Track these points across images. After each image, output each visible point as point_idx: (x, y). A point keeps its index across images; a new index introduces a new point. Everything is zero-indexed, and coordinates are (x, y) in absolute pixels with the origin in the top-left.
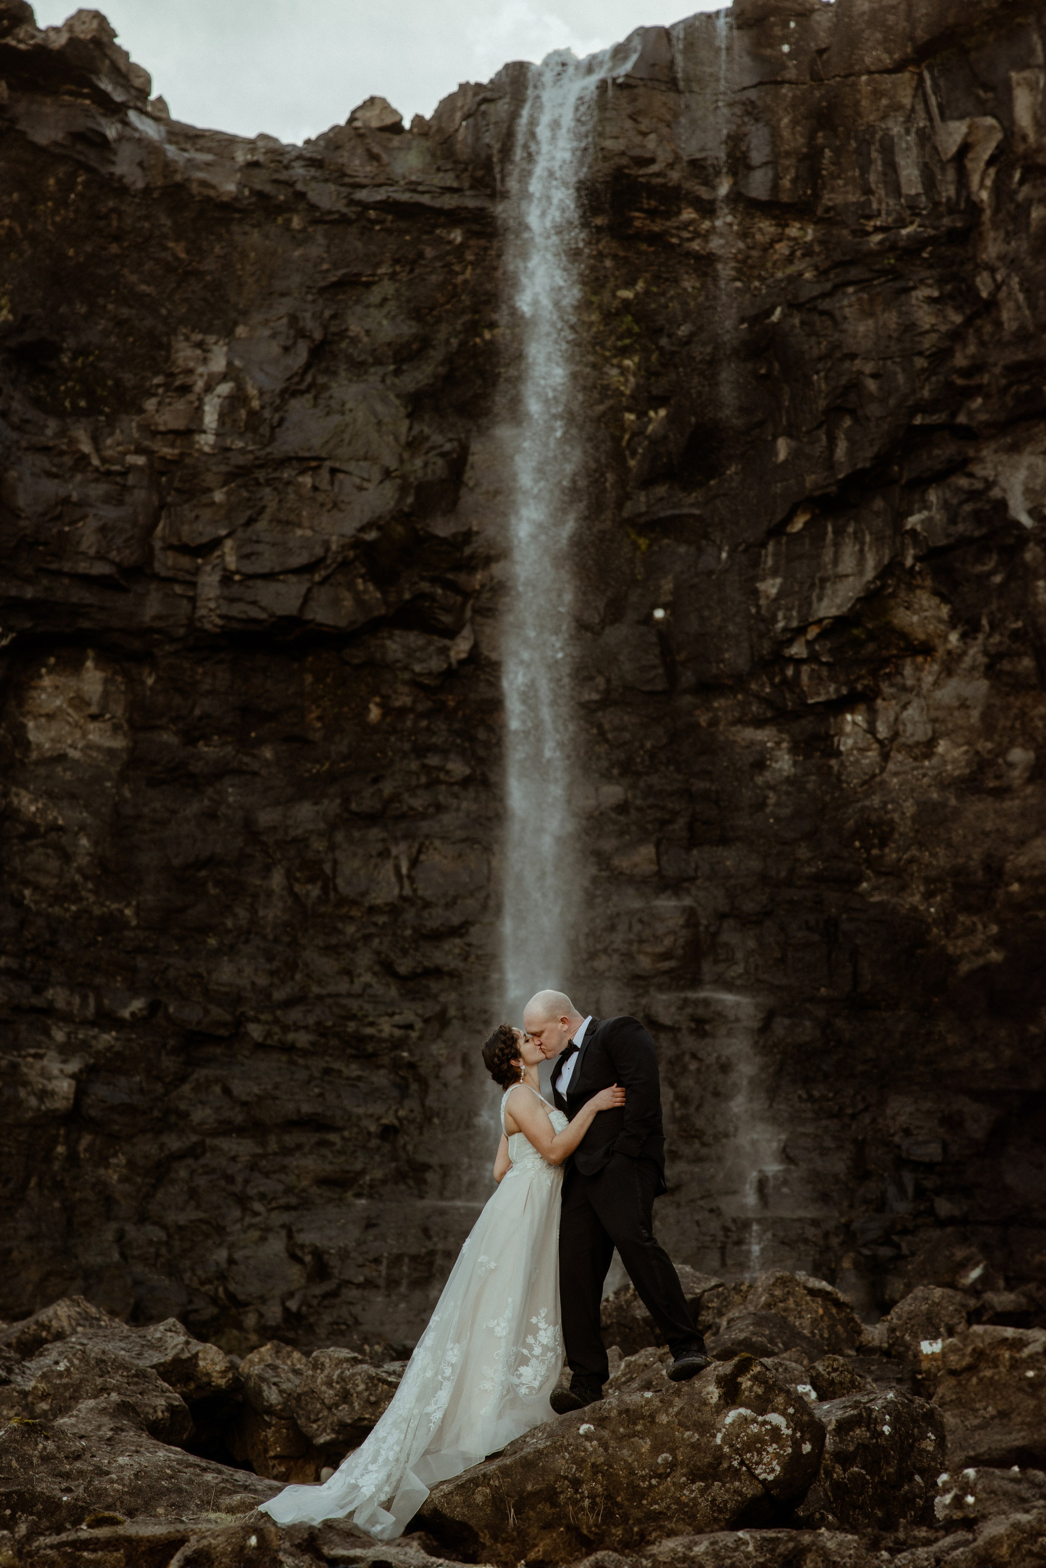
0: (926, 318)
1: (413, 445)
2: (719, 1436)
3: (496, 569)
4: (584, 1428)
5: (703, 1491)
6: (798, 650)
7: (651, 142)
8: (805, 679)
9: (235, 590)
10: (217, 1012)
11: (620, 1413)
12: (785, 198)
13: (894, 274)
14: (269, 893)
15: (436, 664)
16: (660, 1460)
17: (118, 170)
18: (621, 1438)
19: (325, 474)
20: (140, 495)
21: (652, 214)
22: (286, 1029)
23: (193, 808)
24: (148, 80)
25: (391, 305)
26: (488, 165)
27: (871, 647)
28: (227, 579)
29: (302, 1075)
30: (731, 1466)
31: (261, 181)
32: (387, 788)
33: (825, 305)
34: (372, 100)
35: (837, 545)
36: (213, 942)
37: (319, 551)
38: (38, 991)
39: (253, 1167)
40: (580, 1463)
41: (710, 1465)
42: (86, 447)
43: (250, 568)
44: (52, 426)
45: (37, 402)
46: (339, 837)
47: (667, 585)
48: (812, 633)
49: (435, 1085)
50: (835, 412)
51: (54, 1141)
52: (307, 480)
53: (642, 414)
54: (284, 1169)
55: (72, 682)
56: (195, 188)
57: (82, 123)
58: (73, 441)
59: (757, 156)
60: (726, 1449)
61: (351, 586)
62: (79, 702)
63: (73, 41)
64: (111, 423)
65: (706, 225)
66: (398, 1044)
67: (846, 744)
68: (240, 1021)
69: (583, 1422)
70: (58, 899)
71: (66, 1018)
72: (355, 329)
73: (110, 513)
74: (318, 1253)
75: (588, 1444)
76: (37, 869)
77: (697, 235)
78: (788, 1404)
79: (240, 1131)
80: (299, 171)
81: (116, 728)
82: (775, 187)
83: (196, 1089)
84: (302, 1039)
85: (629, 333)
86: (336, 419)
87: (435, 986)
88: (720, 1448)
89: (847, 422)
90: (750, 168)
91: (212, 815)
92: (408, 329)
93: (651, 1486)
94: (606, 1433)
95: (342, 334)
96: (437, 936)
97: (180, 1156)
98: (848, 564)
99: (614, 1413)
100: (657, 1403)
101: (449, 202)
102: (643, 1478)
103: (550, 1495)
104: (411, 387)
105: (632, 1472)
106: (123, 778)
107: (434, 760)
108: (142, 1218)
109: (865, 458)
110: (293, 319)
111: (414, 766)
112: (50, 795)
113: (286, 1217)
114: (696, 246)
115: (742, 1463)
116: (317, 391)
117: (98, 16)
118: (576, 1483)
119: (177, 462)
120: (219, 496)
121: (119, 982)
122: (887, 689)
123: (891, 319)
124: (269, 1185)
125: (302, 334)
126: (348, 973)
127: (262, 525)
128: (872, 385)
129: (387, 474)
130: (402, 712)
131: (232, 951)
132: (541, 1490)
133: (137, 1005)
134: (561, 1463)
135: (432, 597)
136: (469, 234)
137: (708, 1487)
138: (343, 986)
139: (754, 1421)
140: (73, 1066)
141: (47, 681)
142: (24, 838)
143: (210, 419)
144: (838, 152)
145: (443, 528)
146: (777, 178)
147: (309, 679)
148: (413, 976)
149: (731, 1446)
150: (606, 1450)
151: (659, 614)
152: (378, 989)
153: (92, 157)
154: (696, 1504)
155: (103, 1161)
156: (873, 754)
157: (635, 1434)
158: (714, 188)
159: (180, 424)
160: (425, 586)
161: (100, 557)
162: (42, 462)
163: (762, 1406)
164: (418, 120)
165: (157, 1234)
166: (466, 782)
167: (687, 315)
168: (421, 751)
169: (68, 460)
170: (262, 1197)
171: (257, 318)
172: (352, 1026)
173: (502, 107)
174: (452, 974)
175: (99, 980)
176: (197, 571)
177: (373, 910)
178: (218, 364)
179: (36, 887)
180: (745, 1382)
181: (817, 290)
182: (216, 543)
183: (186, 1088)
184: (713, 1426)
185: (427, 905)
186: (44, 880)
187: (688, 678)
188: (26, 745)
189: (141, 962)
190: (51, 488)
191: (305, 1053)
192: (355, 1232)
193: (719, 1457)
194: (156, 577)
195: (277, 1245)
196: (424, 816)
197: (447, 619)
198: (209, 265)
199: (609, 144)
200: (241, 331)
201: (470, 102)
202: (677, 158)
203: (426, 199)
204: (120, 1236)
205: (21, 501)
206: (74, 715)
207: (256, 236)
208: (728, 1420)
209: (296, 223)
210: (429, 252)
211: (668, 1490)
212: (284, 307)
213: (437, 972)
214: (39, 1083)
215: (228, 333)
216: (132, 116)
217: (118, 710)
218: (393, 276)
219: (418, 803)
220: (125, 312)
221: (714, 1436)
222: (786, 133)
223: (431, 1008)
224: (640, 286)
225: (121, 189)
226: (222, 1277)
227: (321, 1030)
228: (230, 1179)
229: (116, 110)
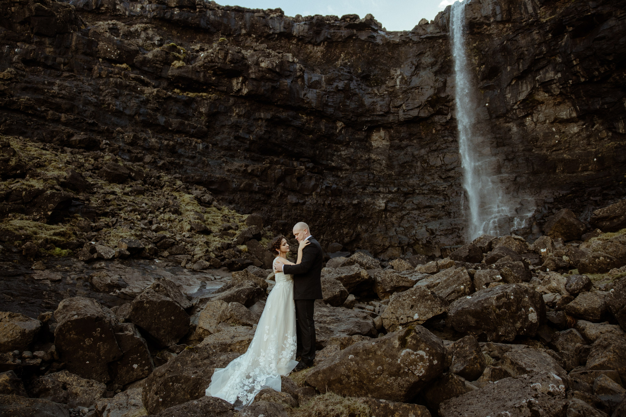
0: (536, 37)
1: (436, 81)
2: (399, 360)
3: (454, 101)
4: (350, 356)
5: (395, 380)
6: (516, 107)
7: (476, 14)
8: (518, 112)
9: (406, 113)
10: (409, 188)
11: (363, 351)
12: (504, 19)
13: (529, 29)
14: (418, 167)
15: (444, 121)
16: (378, 369)
17: (377, 42)
18: (363, 360)
19: (420, 89)
20: (387, 99)
21: (478, 28)
22: (423, 190)
23: (403, 153)
24: (381, 25)
25: (429, 56)
26: (445, 27)
27: (531, 104)
28: (404, 111)
29: (426, 198)
30: (404, 371)
31: (403, 38)
32: (437, 144)
33: (515, 39)
34: (422, 19)
35: (522, 85)
36: (408, 176)
37: (420, 103)
38: (378, 189)
39: (419, 216)
40: (349, 370)
41: (396, 371)
42: (376, 92)
43: (408, 108)
44: (370, 89)
45: (367, 86)
46: (429, 154)
47: (488, 99)
48: (518, 103)
49: (451, 197)
50: (519, 59)
51: (382, 214)
52: (417, 91)
53: (480, 67)
54: (424, 215)
55: (379, 134)
56: (391, 42)
57: (370, 34)
58: (374, 91)
59: (498, 12)
60: (402, 365)
61: (427, 109)
62: (380, 137)
63: (367, 20)
64: (381, 87)
65: (489, 28)
66: (444, 191)
67: (527, 124)
68: (414, 190)
69: (350, 354)
70: (380, 172)
71: (383, 193)
72: (423, 61)
73: (382, 103)
74: (432, 230)
75: (351, 363)
76: (376, 167)
77: (487, 31)
78: (426, 347)
79: (416, 209)
80: (410, 35)
81: (387, 141)
82: (502, 17)
83: (407, 203)
84: (426, 192)
85: (476, 52)
86: (421, 79)
87: (450, 179)
88: (400, 365)
89: (522, 61)
90: (497, 15)
91: (406, 154)
92: (433, 60)
93: (375, 378)
94: (358, 358)
95: (421, 63)
96: (449, 170)
97: (405, 215)
98: (524, 88)
99: (361, 351)
100: (376, 347)
101: (438, 35)
102: (372, 375)
103: (340, 381)
104: (435, 71)
105: (368, 373)
106: (390, 149)
107: (446, 138)
108: (399, 226)
109: (526, 67)
110: (412, 62)
111: (442, 140)
112: (377, 154)
113: (425, 224)
114: (487, 33)
115: (409, 370)
116: (417, 74)
117: (370, 15)
118: (348, 377)
119: (393, 92)
120: (401, 97)
121: (392, 185)
122: (535, 112)
123: (529, 38)
124: (422, 219)
125: (413, 64)
126: (433, 179)
127: (409, 100)
128: (526, 52)
129: (432, 87)
130: (439, 130)
131: (412, 177)
132: (336, 379)
133: (395, 189)
134: (342, 370)
135: (442, 108)
136: (443, 40)
137: (396, 379)
138: (433, 182)
139: (413, 354)
140: (385, 201)
141: (374, 134)
142: (373, 162)
143: (398, 83)
144: (514, 8)
145: (443, 95)
146: (502, 16)
147: (421, 127)
148: (445, 178)
149: (404, 364)
150: (358, 365)
151: (487, 105)
152: (439, 181)
153: (372, 40)
154: (393, 385)
155: (392, 217)
156: (533, 125)
157: (369, 359)
158: (490, 21)
159: (392, 85)
160: (441, 107)
161: (381, 111)
162: (369, 96)
163: (416, 348)
164: (432, 21)
165: (403, 229)
166: (452, 141)
167: (487, 47)
168: (443, 137)
169: (373, 95)
170: (421, 221)
171: (405, 63)
172: (435, 189)
173: (447, 14)
174: (452, 177)
175: (389, 185)
176: (398, 111)
177: (437, 167)
178: (399, 73)
179: (376, 171)
180: (409, 339)
181: (513, 36)
182: (401, 105)
183: (405, 203)
184: (397, 356)
185: (447, 165)
186: (378, 169)
187: (494, 116)
188: (372, 146)
189: (396, 181)
190: (371, 100)
191: (427, 194)
192: (438, 225)
193: (399, 368)
194: (391, 113)
195: (424, 229)
196: (445, 149)
197: (446, 112)
198: (396, 55)
199: (468, 17)
200: (402, 66)
201: (441, 15)
202: (482, 16)
203: (434, 35)
204: (396, 230)
205: (366, 103)
206: (380, 140)
207: (403, 48)
208: (402, 354)
209: (411, 44)
210: (436, 45)
211: (382, 379)
212: (410, 60)
213: (450, 177)
214: (379, 205)
215: (400, 67)
216: (379, 32)
217: (387, 138)
218: (429, 51)
219: (443, 146)
220: (381, 67)
221: (397, 360)
222: (503, 7)
223: (449, 184)
224: (477, 43)
225: (378, 45)
226: (415, 235)
227: (429, 190)
228: (415, 218)
229: (376, 31)
